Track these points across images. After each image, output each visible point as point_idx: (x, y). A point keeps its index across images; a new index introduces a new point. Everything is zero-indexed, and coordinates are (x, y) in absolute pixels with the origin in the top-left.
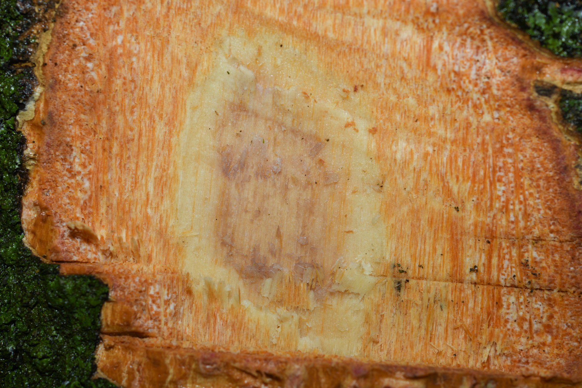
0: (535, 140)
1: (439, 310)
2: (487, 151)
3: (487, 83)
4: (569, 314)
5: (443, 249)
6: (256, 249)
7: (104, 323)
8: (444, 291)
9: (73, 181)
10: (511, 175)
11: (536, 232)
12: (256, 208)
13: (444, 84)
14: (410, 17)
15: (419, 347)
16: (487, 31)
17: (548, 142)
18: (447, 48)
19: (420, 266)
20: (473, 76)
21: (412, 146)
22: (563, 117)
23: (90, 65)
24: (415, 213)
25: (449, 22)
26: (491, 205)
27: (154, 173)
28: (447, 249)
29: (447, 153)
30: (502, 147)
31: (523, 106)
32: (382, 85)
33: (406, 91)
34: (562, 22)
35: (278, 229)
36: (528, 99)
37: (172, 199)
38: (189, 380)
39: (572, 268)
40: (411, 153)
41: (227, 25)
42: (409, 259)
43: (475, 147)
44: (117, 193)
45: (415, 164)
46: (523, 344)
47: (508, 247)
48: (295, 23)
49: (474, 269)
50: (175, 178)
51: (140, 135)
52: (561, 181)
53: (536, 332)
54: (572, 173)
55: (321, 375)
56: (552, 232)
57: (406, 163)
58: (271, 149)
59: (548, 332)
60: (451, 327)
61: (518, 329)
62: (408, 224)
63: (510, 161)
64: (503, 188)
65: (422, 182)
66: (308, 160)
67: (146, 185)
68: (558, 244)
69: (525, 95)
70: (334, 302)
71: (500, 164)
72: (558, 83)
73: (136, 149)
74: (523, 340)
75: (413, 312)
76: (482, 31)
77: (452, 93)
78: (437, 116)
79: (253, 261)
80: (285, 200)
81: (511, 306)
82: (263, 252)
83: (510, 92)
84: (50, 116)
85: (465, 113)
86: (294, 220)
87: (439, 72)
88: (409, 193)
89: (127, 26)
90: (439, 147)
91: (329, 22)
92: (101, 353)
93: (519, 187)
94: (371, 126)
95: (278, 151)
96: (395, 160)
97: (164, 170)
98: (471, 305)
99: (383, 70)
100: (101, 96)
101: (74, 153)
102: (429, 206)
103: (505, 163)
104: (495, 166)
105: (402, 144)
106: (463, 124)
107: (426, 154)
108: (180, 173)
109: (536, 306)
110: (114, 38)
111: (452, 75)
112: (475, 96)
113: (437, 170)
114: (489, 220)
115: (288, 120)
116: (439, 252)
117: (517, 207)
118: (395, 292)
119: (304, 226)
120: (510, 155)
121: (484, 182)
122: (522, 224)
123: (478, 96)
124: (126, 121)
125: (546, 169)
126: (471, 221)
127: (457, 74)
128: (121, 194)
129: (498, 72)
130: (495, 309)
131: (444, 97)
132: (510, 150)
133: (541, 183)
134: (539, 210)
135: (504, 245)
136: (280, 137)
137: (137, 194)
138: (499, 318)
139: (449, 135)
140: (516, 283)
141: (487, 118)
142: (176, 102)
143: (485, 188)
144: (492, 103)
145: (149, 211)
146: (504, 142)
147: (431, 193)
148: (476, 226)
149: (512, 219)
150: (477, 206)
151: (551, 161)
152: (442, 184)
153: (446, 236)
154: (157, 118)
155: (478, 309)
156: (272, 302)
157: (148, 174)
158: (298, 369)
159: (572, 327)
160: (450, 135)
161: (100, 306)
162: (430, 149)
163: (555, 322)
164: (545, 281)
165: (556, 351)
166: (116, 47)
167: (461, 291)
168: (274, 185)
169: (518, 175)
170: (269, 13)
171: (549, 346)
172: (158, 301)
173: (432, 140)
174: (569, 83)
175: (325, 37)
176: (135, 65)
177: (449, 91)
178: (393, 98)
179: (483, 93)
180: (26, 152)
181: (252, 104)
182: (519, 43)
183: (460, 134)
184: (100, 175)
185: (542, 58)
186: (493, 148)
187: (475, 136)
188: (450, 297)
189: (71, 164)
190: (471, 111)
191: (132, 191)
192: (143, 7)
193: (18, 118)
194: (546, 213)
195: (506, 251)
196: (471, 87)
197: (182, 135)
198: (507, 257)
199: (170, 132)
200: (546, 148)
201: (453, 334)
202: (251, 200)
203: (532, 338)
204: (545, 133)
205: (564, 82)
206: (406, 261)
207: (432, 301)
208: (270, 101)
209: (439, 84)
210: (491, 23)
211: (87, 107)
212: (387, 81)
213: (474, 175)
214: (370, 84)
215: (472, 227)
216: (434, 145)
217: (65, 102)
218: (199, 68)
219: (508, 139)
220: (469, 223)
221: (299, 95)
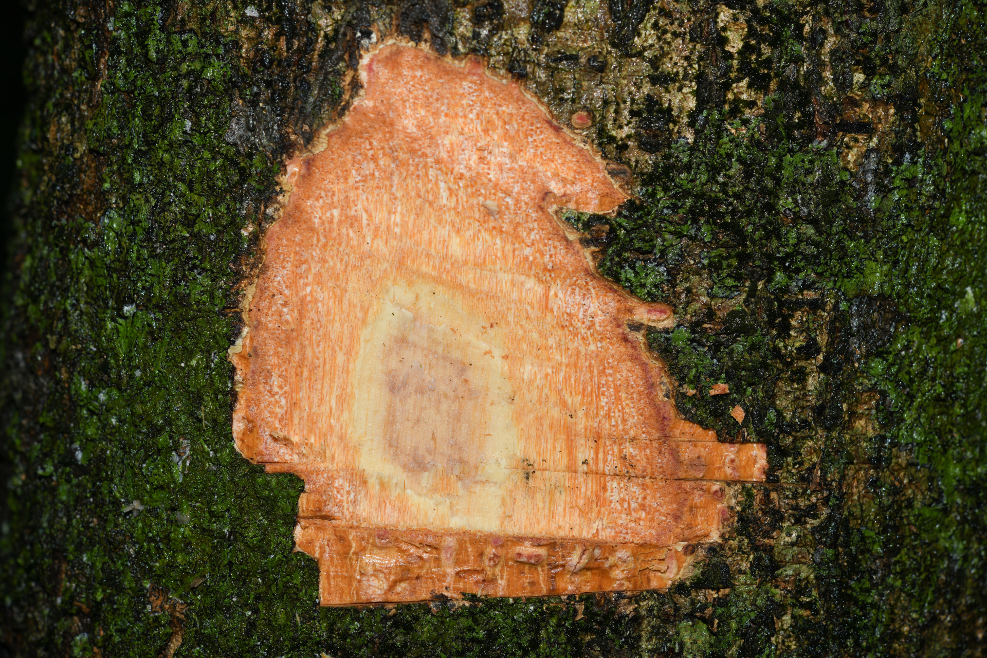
0: (629, 364)
1: (559, 494)
2: (593, 372)
3: (592, 321)
4: (658, 495)
5: (561, 447)
6: (416, 449)
7: (300, 509)
8: (562, 480)
9: (272, 399)
10: (611, 390)
11: (632, 433)
12: (416, 418)
13: (559, 322)
14: (533, 273)
15: (543, 523)
16: (590, 283)
17: (639, 365)
18: (560, 295)
19: (544, 461)
20: (581, 316)
21: (536, 369)
22: (650, 346)
23: (285, 310)
24: (539, 420)
25: (562, 276)
26: (597, 413)
27: (336, 392)
28: (564, 447)
29: (562, 374)
30: (604, 369)
31: (619, 339)
32: (512, 323)
33: (531, 327)
34: (647, 275)
35: (433, 434)
36: (623, 333)
37: (350, 412)
38: (368, 552)
39: (660, 461)
40: (535, 374)
41: (392, 278)
42: (535, 455)
43: (584, 369)
44: (307, 408)
45: (538, 382)
46: (623, 519)
47: (611, 445)
48: (444, 276)
49: (585, 462)
50: (352, 395)
51: (325, 363)
52: (649, 395)
53: (634, 510)
54: (658, 389)
55: (468, 546)
56: (644, 433)
57: (531, 382)
58: (427, 371)
59: (642, 510)
60: (568, 506)
61: (619, 508)
62: (534, 428)
63: (611, 379)
64: (606, 400)
65: (544, 396)
66: (456, 380)
67: (330, 401)
68: (648, 442)
69: (621, 331)
70: (478, 489)
71: (604, 382)
72: (645, 321)
73: (321, 374)
74: (624, 516)
75: (539, 496)
76: (587, 283)
77: (566, 329)
78: (554, 346)
79: (414, 458)
80: (438, 410)
81: (614, 490)
82: (422, 451)
83: (609, 328)
84: (255, 350)
85: (576, 344)
86: (445, 426)
87: (555, 313)
88: (534, 404)
89: (314, 279)
90: (557, 369)
91: (471, 276)
92: (298, 532)
93: (618, 399)
94: (505, 353)
95: (433, 373)
96: (523, 379)
97: (344, 389)
98: (583, 490)
99: (513, 311)
100: (295, 334)
101: (273, 378)
102: (549, 415)
103: (607, 381)
104: (599, 383)
105: (528, 367)
106: (575, 352)
107: (547, 375)
108: (356, 391)
109: (633, 490)
110: (304, 289)
111: (565, 315)
112: (583, 331)
113: (556, 386)
114: (596, 425)
115: (440, 350)
116: (558, 449)
117: (617, 415)
118: (524, 480)
119: (453, 431)
120: (610, 375)
121: (591, 396)
122: (621, 427)
123: (586, 330)
124: (314, 353)
125: (638, 386)
126: (582, 426)
127: (568, 315)
128: (310, 409)
129: (600, 312)
130: (602, 492)
131: (560, 332)
132: (611, 371)
133: (635, 396)
134: (634, 416)
135: (608, 443)
136: (434, 362)
137: (323, 408)
138: (605, 499)
139: (563, 360)
140: (618, 473)
141: (592, 347)
142: (353, 338)
143: (592, 400)
144: (596, 336)
145: (332, 421)
146: (606, 365)
147: (551, 405)
148: (586, 429)
149: (613, 423)
150: (586, 414)
151: (642, 379)
152: (559, 398)
153: (563, 437)
154: (338, 350)
155: (589, 493)
156: (429, 490)
157: (331, 393)
158: (450, 542)
159: (660, 505)
160: (565, 360)
161: (298, 497)
162: (550, 371)
163: (647, 502)
164: (639, 470)
165: (648, 524)
166: (305, 296)
167: (575, 479)
168: (430, 399)
169: (617, 390)
170: (424, 269)
171: (643, 520)
172: (342, 492)
173: (551, 364)
174: (654, 321)
175: (468, 286)
176: (320, 309)
177: (563, 327)
178: (521, 333)
179: (589, 329)
180: (236, 378)
181: (412, 337)
182: (616, 291)
183: (573, 359)
184: (294, 395)
185: (633, 302)
186: (598, 370)
187: (583, 361)
188: (567, 484)
189: (271, 386)
190: (581, 342)
191: (319, 406)
192: (327, 265)
193: (229, 351)
194: (639, 419)
195: (609, 448)
196: (579, 324)
197: (357, 362)
198: (610, 452)
199: (348, 360)
200: (638, 370)
201: (570, 512)
202: (412, 411)
203: (630, 514)
204: (636, 358)
205: (649, 320)
206: (533, 456)
207: (553, 487)
208: (426, 335)
209: (555, 322)
210: (593, 277)
211: (284, 343)
212: (516, 320)
213: (584, 390)
214: (503, 322)
215: (583, 430)
216: (553, 367)
217: (266, 338)
218: (370, 311)
219: (609, 363)
220: (580, 427)
221: (448, 330)
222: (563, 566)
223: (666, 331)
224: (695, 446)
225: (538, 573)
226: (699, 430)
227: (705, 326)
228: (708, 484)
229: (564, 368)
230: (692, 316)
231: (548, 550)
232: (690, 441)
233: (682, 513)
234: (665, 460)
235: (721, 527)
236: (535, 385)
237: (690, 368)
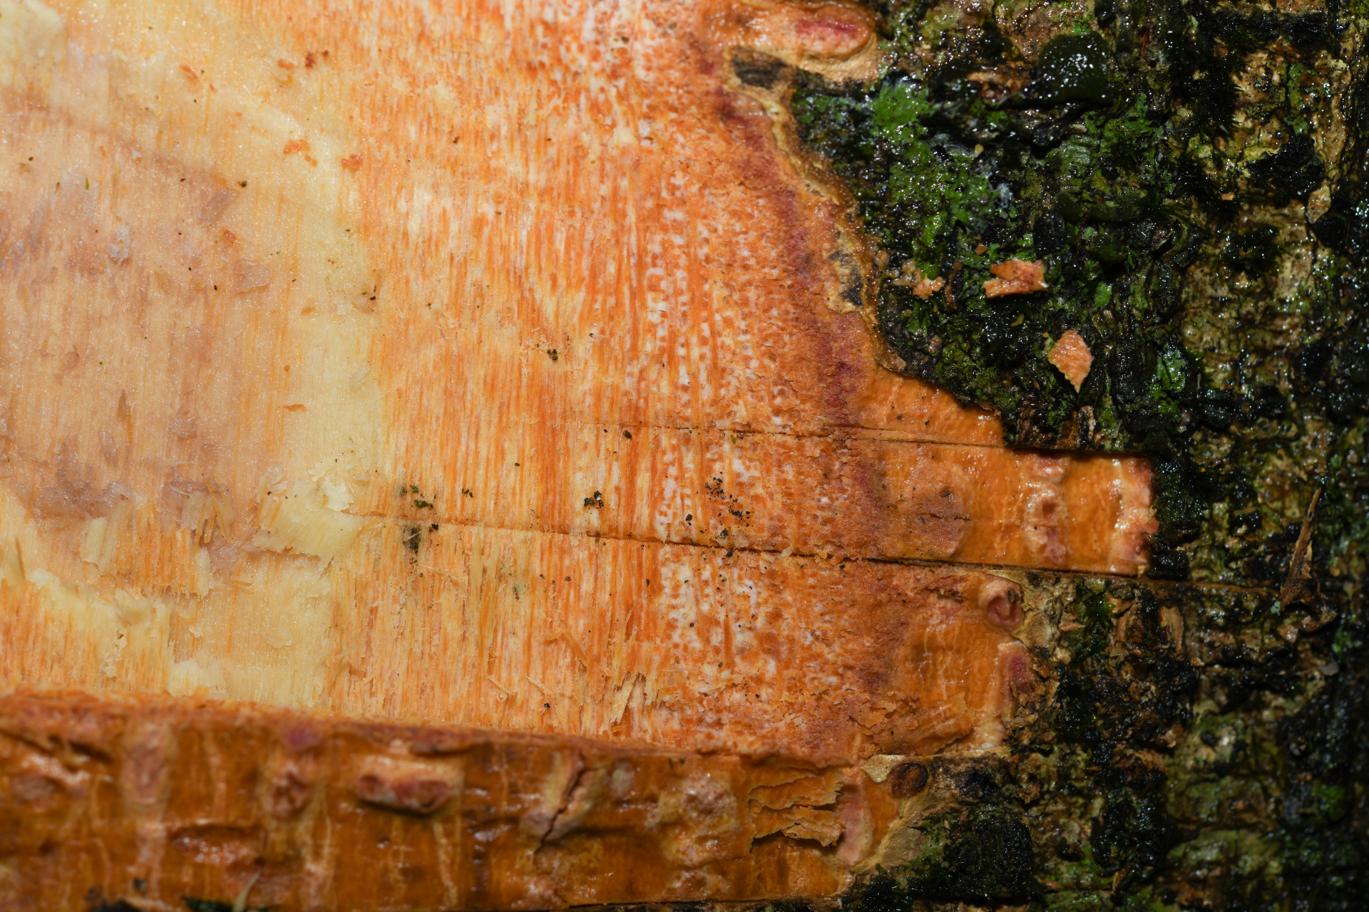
0: (737, 192)
1: (510, 598)
2: (624, 216)
3: (623, 52)
4: (818, 608)
5: (522, 452)
6: (68, 447)
8: (522, 553)
10: (680, 274)
11: (742, 413)
12: (69, 348)
13: (520, 52)
15: (461, 688)
17: (767, 196)
19: (466, 492)
20: (588, 34)
21: (447, 203)
22: (802, 136)
24: (454, 363)
26: (634, 347)
28: (530, 451)
29: (528, 220)
30: (660, 206)
31: (707, 110)
32: (374, 53)
33: (431, 68)
35: (123, 399)
36: (720, 92)
39: (825, 500)
40: (444, 217)
42: (439, 474)
43: (596, 206)
45: (452, 244)
46: (707, 678)
47: (674, 448)
49: (594, 501)
52: (796, 292)
53: (742, 651)
54: (824, 272)
55: (211, 747)
56: (777, 412)
57: (431, 243)
58: (107, 202)
59: (768, 652)
60: (538, 638)
61: (697, 645)
62: (437, 390)
63: (678, 240)
64: (662, 306)
65: (469, 290)
66: (195, 233)
68: (791, 441)
69: (712, 83)
70: (259, 577)
71: (656, 248)
72: (788, 55)
74: (709, 670)
75: (448, 601)
77: (540, 75)
78: (504, 130)
79: (60, 475)
80: (140, 329)
81: (683, 589)
82: (86, 453)
83: (675, 75)
85: (571, 123)
86: (161, 377)
87: (508, 24)
88: (437, 314)
90: (509, 207)
93: (701, 303)
94: (348, 151)
95: (123, 211)
96: (406, 235)
98: (586, 586)
99: (375, 15)
102: (486, 348)
103: (667, 246)
104: (642, 252)
105: (423, 197)
106: (567, 151)
107: (480, 222)
109: (739, 590)
111: (540, 30)
112: (595, 83)
113: (507, 259)
114: (629, 383)
115: (147, 134)
116: (511, 458)
117: (695, 353)
118: (403, 552)
119: (187, 393)
120: (678, 227)
121: (618, 292)
122: (706, 393)
123: (602, 82)
125: (763, 262)
126: (587, 386)
127: (550, 28)
129: (647, 25)
130: (644, 595)
131: (522, 85)
132: (679, 215)
133: (752, 294)
134: (747, 359)
135: (665, 442)
136: (128, 174)
138: (652, 617)
139: (532, 177)
140: (694, 535)
141: (623, 136)
143: (618, 304)
144: (634, 100)
146: (664, 194)
147: (491, 317)
148: (598, 397)
149: (684, 380)
150: (601, 349)
151: (775, 242)
152: (517, 295)
153: (528, 419)
155: (605, 597)
156: (106, 576)
158: (152, 734)
159: (824, 639)
160: (536, 177)
162: (488, 210)
163: (784, 628)
164: (761, 529)
165: (785, 696)
167: (563, 552)
168: (114, 291)
169: (698, 275)
171: (771, 685)
173: (493, 188)
174: (814, 57)
177: (532, 69)
178: (399, 85)
179: (614, 75)
181: (59, 92)
183: (561, 175)
186: (639, 208)
187: (594, 179)
188: (537, 568)
190: (586, 119)
194: (763, 366)
195: (669, 457)
196: (583, 60)
198: (673, 471)
200: (763, 212)
201: (545, 656)
202: (57, 327)
203: (731, 665)
204: (760, 175)
205: (802, 54)
206: (433, 479)
207: (492, 573)
208: (103, 86)
209: (507, 52)
212: (386, 43)
213: (594, 274)
214: (346, 49)
215: (589, 400)
216: (498, 199)
219: (673, 189)
220: (582, 388)
221: (173, 72)
222: (513, 820)
223: (855, 89)
224: (936, 457)
225: (433, 842)
226: (947, 409)
227: (974, 76)
228: (974, 575)
229: (532, 204)
230: (936, 49)
231: (466, 769)
232: (919, 443)
233: (890, 665)
234: (841, 500)
235: (1008, 710)
236: (444, 254)
237: (925, 213)
